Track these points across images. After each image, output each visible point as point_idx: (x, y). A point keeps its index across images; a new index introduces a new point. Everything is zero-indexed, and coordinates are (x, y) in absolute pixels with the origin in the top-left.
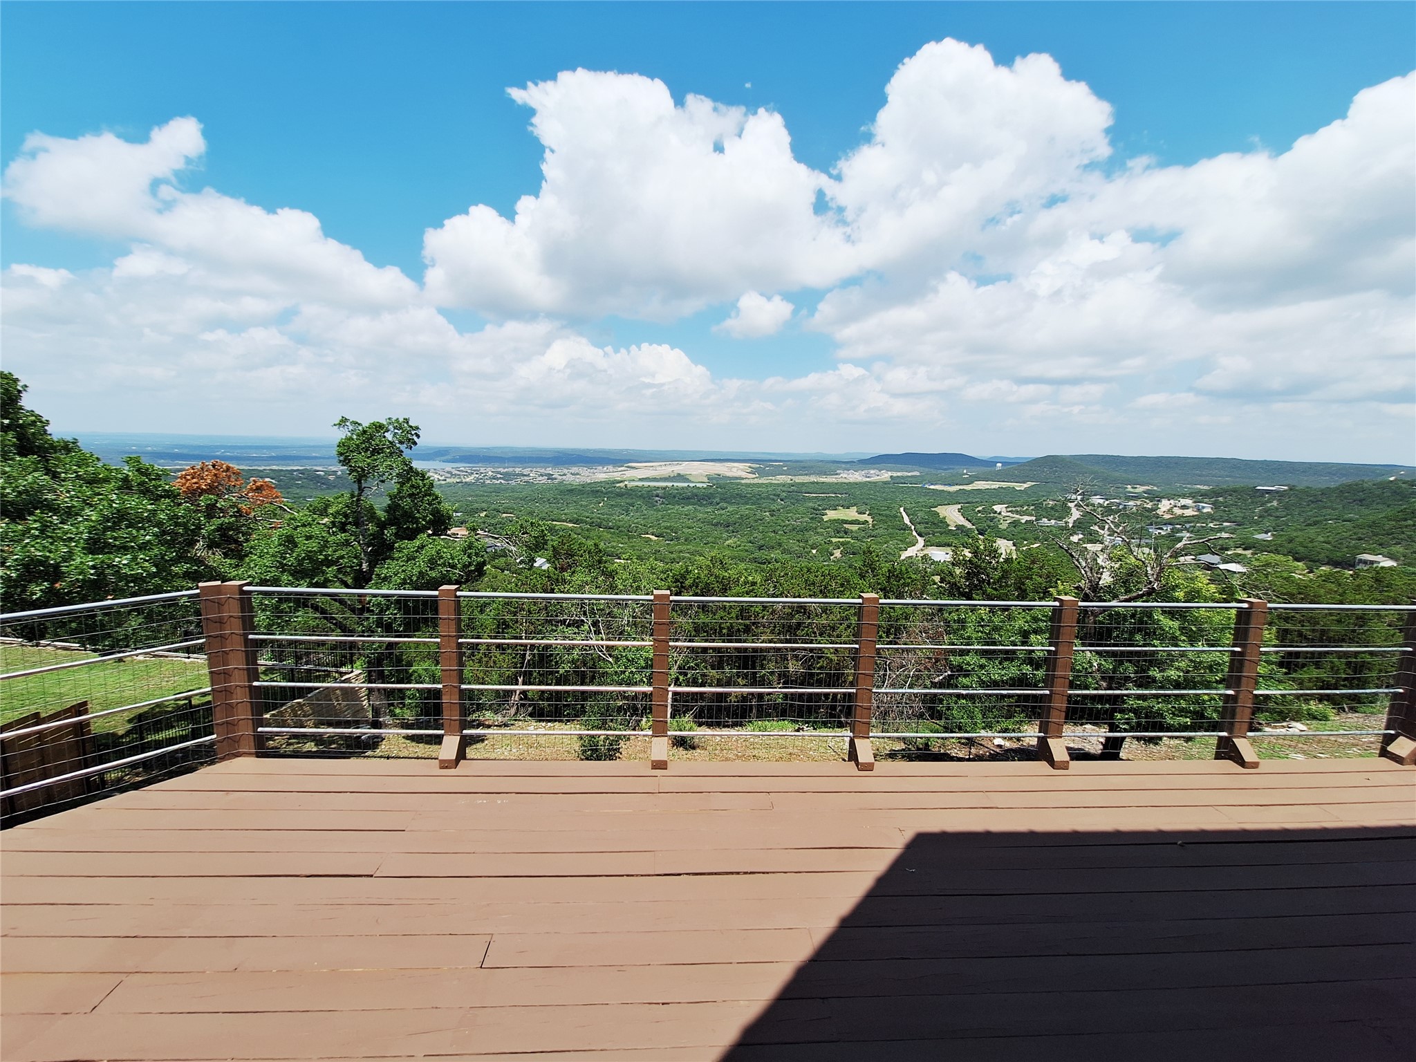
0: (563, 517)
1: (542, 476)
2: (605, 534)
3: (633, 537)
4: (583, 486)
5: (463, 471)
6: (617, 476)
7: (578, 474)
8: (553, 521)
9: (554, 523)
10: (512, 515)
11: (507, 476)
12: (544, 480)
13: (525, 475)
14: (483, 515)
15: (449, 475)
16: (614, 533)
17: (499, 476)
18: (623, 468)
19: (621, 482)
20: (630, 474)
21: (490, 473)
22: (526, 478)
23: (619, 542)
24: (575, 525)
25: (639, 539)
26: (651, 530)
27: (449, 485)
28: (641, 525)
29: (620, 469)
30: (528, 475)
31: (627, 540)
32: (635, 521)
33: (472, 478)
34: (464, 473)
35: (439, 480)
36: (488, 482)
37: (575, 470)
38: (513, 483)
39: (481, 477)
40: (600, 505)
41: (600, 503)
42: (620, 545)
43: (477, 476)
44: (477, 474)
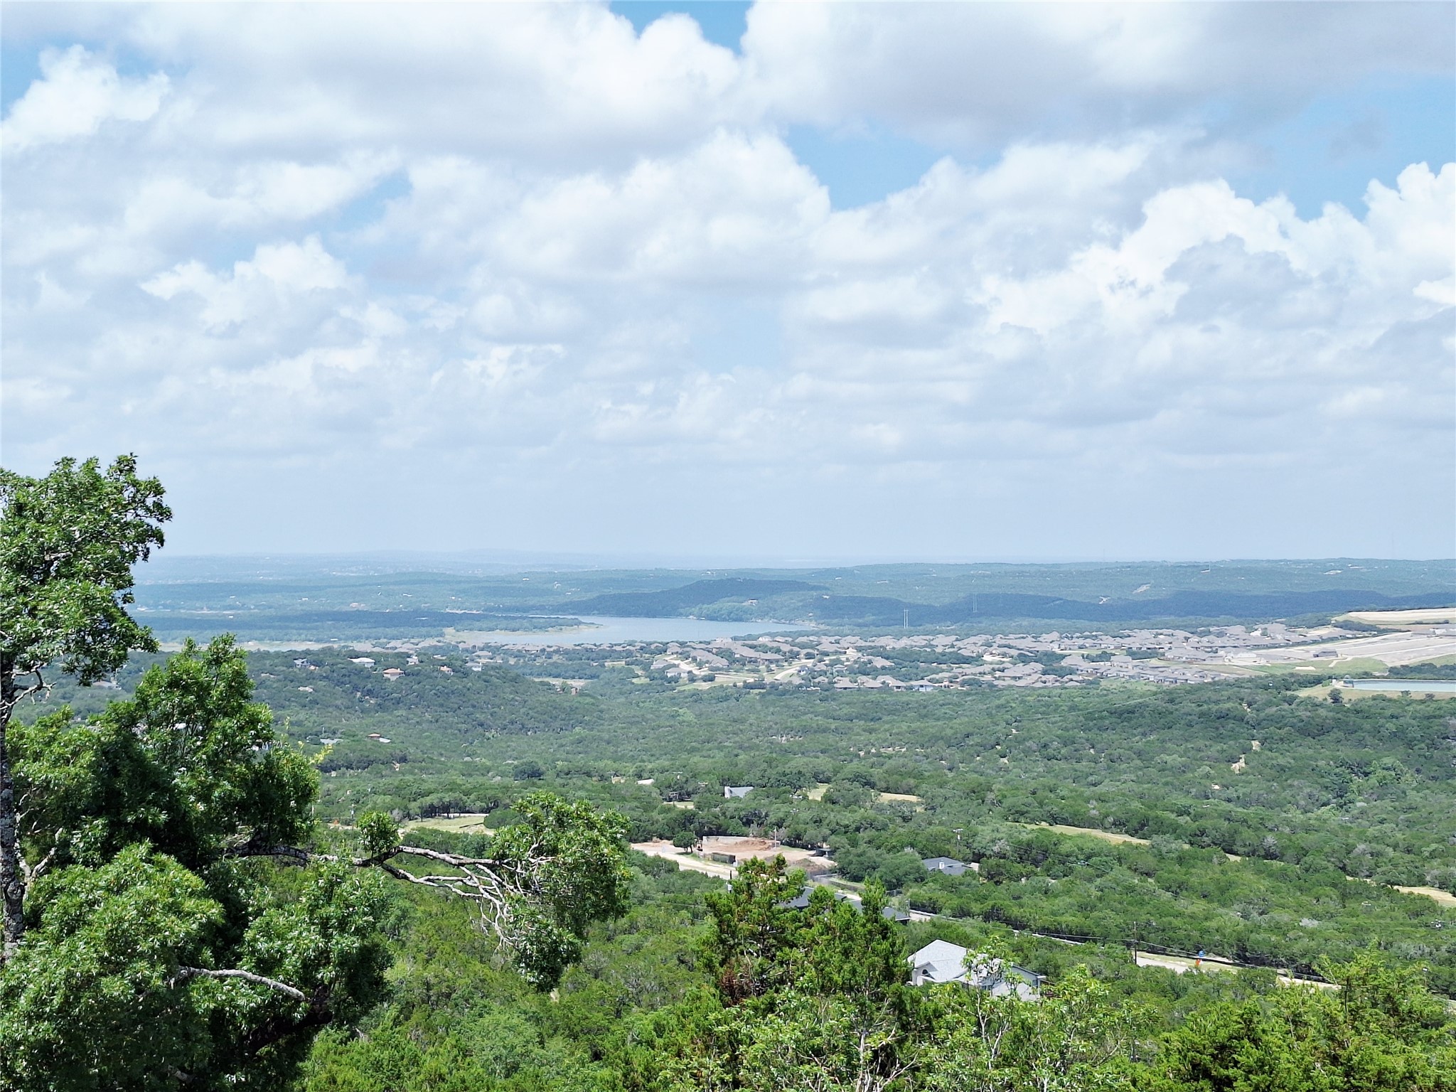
0: (1094, 810)
1: (1023, 659)
2: (1249, 876)
3: (1361, 893)
4: (1171, 698)
5: (765, 649)
6: (1302, 659)
7: (1152, 653)
8: (1054, 820)
9: (1059, 829)
10: (913, 798)
11: (905, 663)
12: (1030, 675)
13: (967, 660)
14: (817, 794)
15: (723, 663)
16: (1283, 876)
17: (879, 662)
18: (1324, 632)
19: (1317, 681)
20: (1352, 651)
21: (852, 654)
22: (969, 669)
23: (1299, 910)
24: (1135, 841)
25: (1385, 901)
26: (1435, 869)
27: (723, 696)
28: (1395, 847)
29: (1315, 633)
30: (976, 660)
31: (1333, 906)
32: (1372, 831)
33: (793, 671)
34: (769, 656)
35: (692, 679)
36: (844, 682)
37: (1142, 638)
38: (925, 687)
39: (821, 666)
40: (1236, 767)
41: (1235, 760)
42: (1306, 922)
43: (810, 663)
44: (809, 656)
